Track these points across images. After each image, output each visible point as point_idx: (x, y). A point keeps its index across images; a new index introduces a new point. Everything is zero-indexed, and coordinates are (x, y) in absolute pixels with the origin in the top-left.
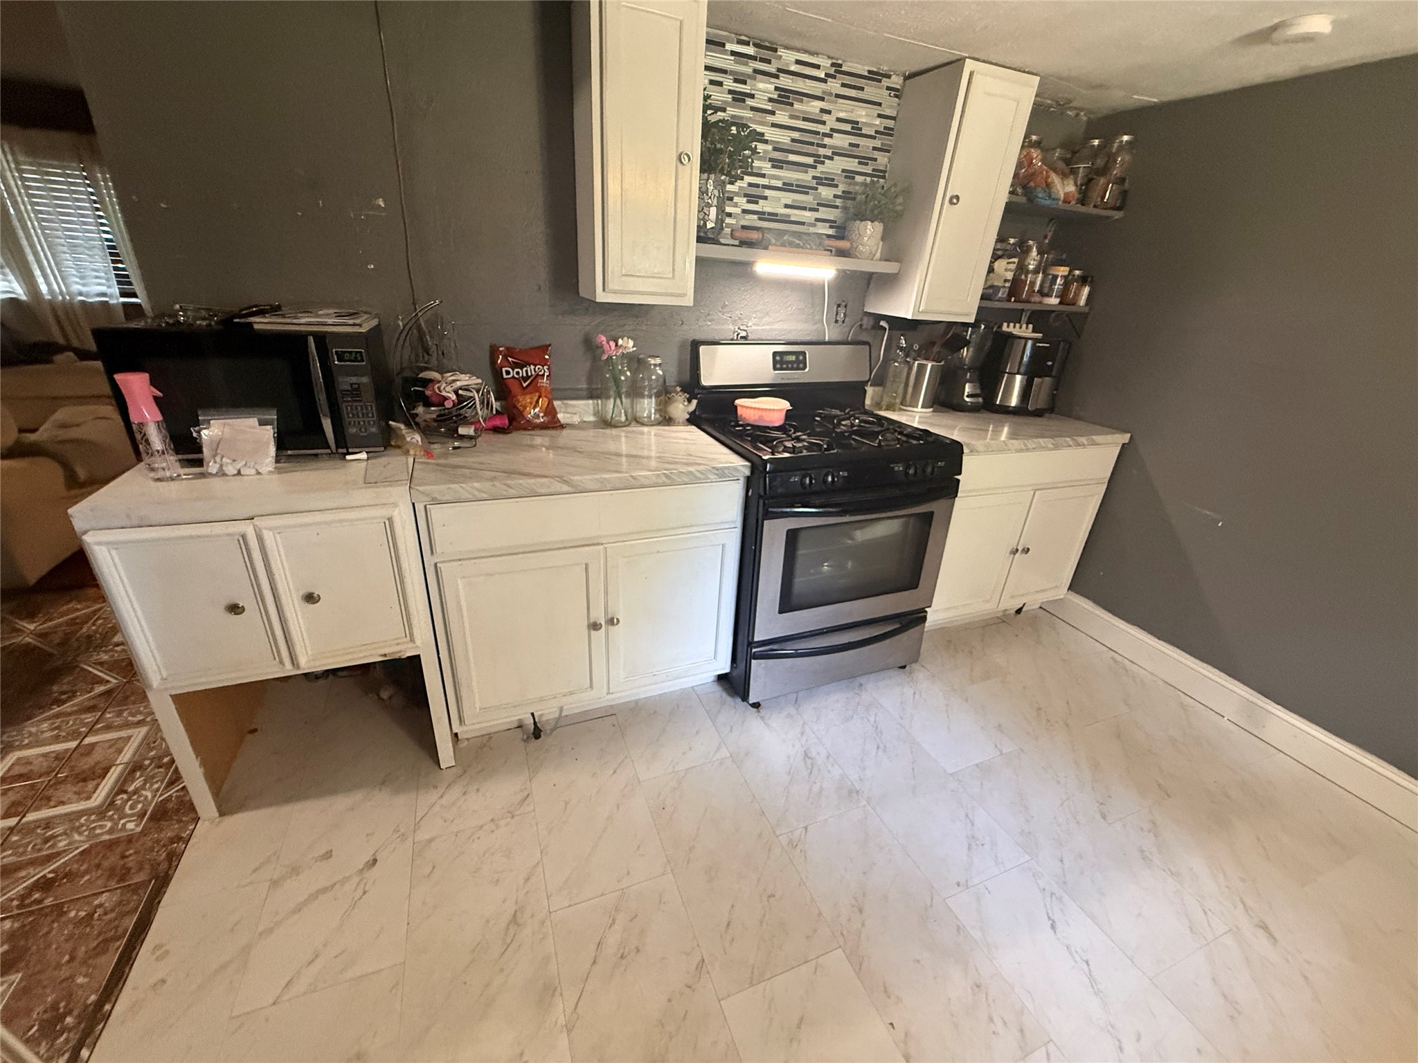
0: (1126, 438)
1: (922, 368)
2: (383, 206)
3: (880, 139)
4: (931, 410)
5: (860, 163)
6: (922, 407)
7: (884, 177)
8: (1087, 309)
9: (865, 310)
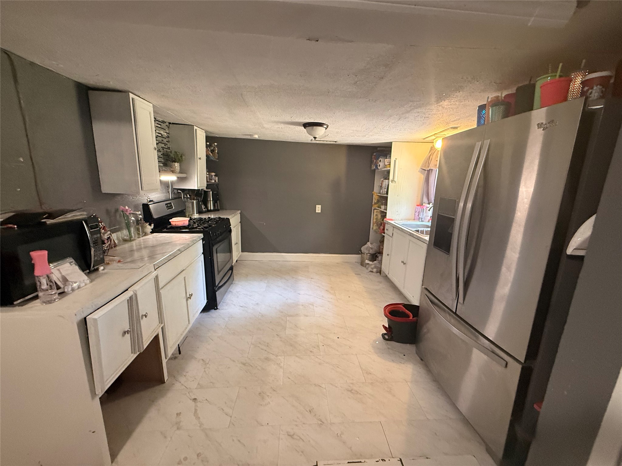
0: (240, 211)
1: (193, 203)
2: (22, 161)
3: (167, 139)
4: (198, 214)
5: (164, 145)
6: (196, 214)
7: (169, 149)
8: (218, 183)
9: (174, 188)
